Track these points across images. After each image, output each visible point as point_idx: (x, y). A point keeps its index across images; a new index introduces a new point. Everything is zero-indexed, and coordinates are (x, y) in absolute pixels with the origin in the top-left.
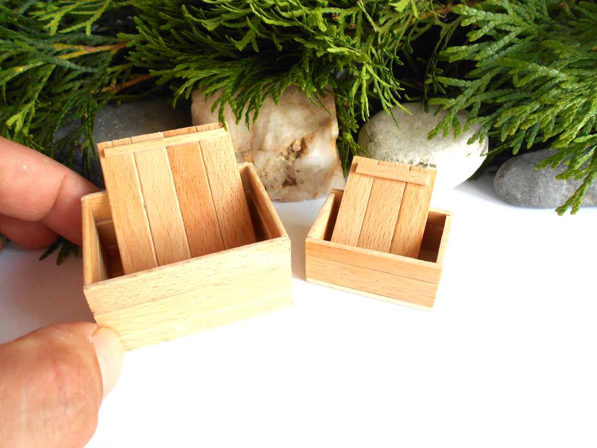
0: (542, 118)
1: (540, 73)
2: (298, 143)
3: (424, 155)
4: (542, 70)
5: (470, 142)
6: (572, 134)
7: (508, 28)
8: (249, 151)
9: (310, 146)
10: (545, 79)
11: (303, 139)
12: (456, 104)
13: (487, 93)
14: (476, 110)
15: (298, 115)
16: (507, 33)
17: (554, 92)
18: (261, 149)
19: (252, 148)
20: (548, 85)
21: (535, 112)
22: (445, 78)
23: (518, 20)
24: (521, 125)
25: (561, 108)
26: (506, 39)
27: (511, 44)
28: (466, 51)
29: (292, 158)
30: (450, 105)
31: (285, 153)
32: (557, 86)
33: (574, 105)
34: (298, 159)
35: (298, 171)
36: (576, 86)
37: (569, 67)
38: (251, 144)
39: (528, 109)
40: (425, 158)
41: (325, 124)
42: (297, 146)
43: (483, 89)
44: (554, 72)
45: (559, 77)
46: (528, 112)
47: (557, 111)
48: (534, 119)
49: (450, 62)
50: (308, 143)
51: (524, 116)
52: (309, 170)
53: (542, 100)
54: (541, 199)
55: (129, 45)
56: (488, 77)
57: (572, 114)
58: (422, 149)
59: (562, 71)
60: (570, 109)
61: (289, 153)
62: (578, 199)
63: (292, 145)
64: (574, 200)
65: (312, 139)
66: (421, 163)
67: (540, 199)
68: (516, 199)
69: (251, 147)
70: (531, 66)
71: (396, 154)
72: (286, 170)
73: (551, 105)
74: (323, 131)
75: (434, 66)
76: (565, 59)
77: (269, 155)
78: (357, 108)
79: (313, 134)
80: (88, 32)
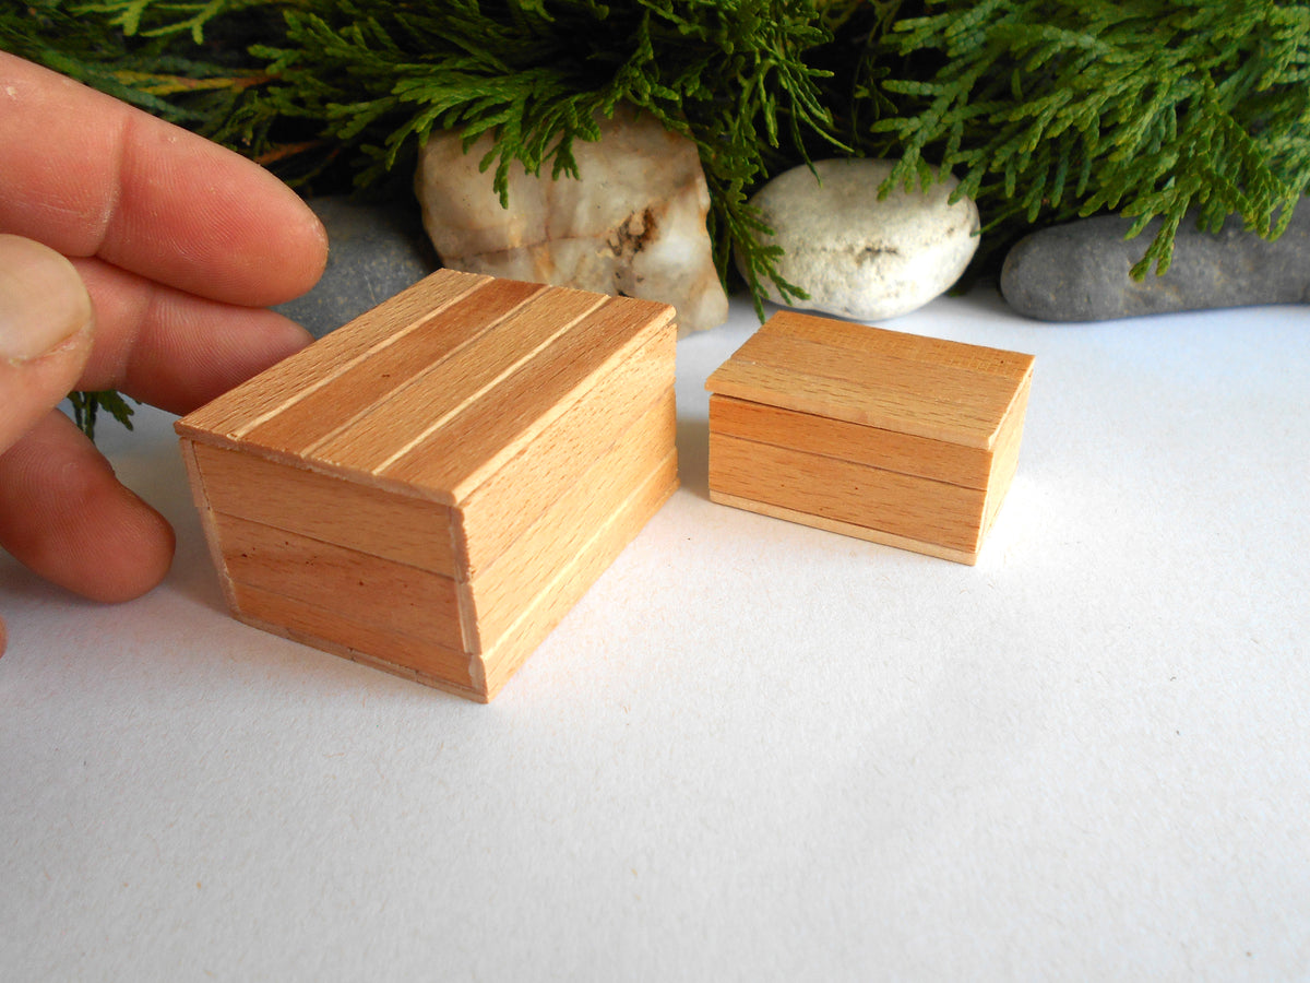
0: (1081, 113)
1: (1064, 43)
2: (638, 219)
3: (873, 234)
4: (1066, 39)
5: (952, 201)
6: (1135, 134)
8: (542, 243)
9: (662, 224)
10: (1073, 54)
11: (647, 211)
12: (922, 127)
13: (972, 106)
14: (955, 141)
15: (633, 167)
17: (1093, 71)
18: (568, 235)
19: (548, 238)
20: (1081, 62)
21: (1066, 106)
22: (895, 82)
24: (1045, 131)
25: (1110, 93)
28: (929, 26)
29: (627, 251)
30: (913, 129)
31: (615, 242)
32: (1098, 61)
33: (1130, 87)
34: (639, 253)
35: (640, 280)
36: (1129, 57)
37: (1110, 29)
38: (547, 228)
39: (1055, 100)
40: (875, 238)
41: (684, 184)
42: (637, 227)
43: (964, 98)
44: (1086, 40)
45: (1095, 48)
46: (1055, 107)
47: (1104, 98)
48: (1067, 117)
49: (902, 54)
50: (658, 218)
51: (1048, 115)
52: (660, 275)
53: (1076, 83)
54: (1092, 300)
55: (272, 70)
56: (970, 78)
57: (1130, 101)
58: (867, 225)
59: (1101, 36)
60: (1125, 92)
61: (621, 242)
62: (1165, 244)
63: (626, 224)
64: (1160, 246)
65: (664, 209)
66: (868, 250)
67: (1089, 298)
68: (1046, 305)
69: (547, 234)
70: (1049, 31)
71: (820, 239)
72: (617, 280)
73: (1092, 91)
74: (683, 195)
75: (870, 67)
76: (1100, 20)
77: (585, 246)
79: (666, 200)
80: (198, 38)
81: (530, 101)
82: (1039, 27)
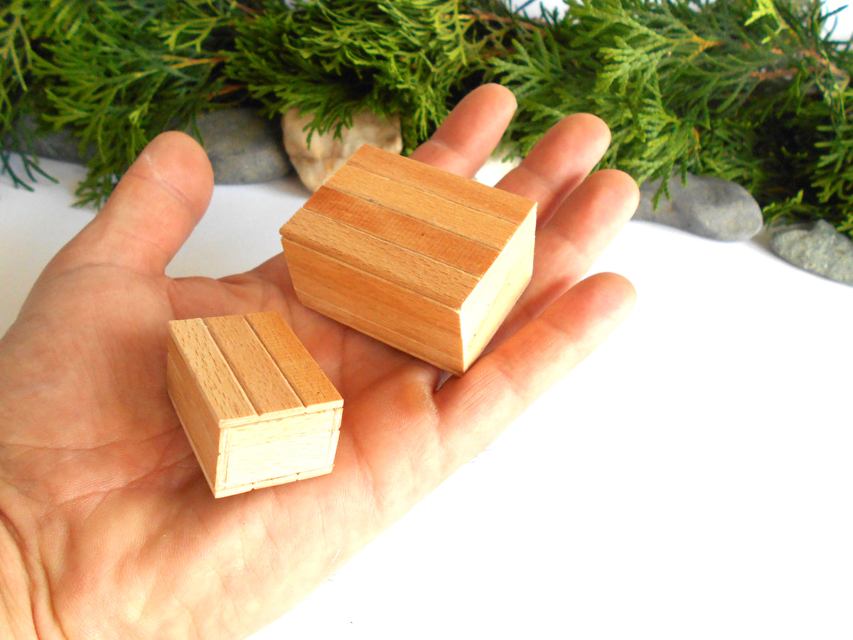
4: (548, 111)
5: (504, 161)
7: (529, 76)
8: (329, 157)
10: (550, 117)
15: (371, 131)
16: (527, 80)
18: (340, 156)
19: (332, 156)
23: (536, 71)
26: (528, 85)
27: (532, 88)
38: (332, 152)
41: (391, 140)
44: (556, 112)
55: (226, 61)
59: (563, 112)
69: (332, 154)
70: (541, 107)
76: (567, 103)
78: (418, 129)
79: (382, 146)
80: (198, 49)
81: (330, 100)
82: (538, 105)
